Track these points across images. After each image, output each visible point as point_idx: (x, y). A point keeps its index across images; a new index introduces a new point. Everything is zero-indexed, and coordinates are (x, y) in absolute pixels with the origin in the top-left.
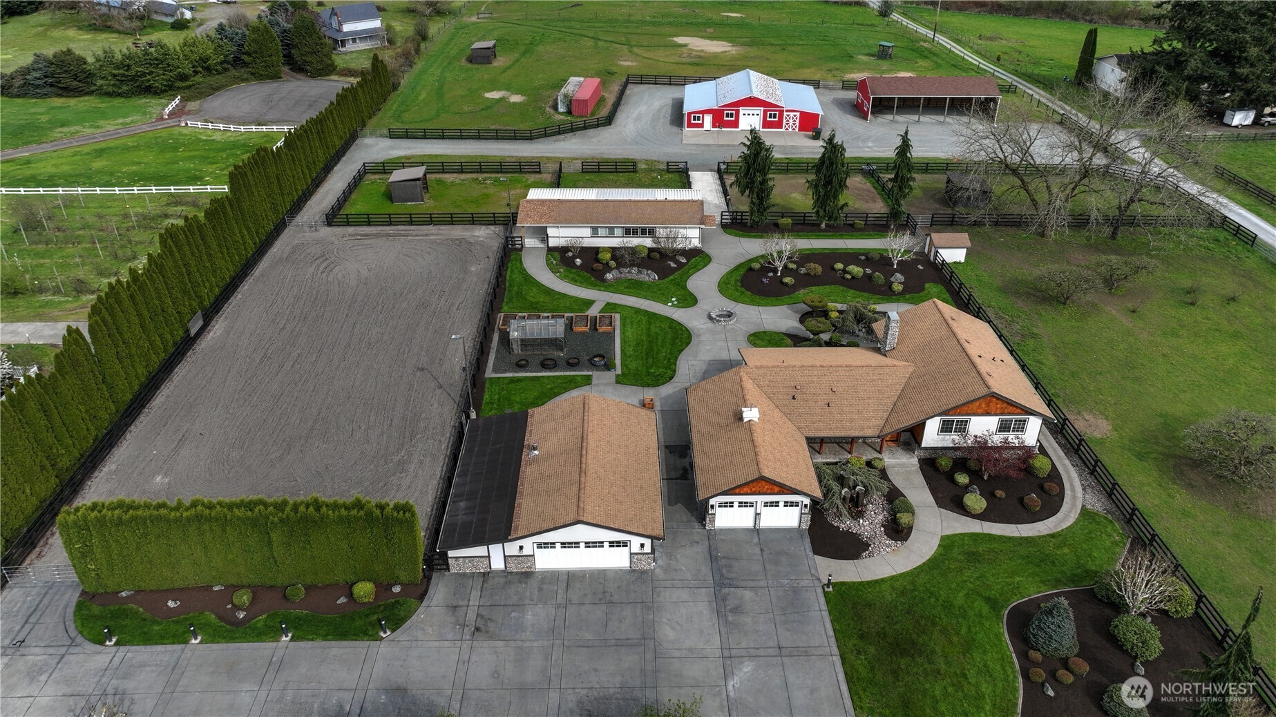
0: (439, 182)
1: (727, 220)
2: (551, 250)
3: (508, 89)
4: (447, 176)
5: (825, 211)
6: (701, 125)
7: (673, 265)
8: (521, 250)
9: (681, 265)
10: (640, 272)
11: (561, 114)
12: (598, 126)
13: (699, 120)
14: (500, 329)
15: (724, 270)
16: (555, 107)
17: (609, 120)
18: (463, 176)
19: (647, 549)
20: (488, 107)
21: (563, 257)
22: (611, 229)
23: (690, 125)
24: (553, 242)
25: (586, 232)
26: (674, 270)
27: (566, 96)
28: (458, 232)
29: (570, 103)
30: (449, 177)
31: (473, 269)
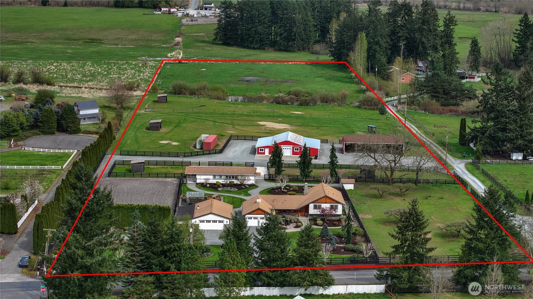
0: (148, 167)
1: (267, 177)
2: (197, 184)
3: (170, 140)
4: (151, 166)
5: (304, 173)
6: (264, 153)
7: (243, 187)
8: (186, 183)
9: (246, 188)
10: (231, 188)
11: (198, 149)
12: (215, 153)
13: (263, 151)
14: (181, 198)
15: (263, 189)
16: (195, 147)
17: (221, 151)
18: (157, 166)
19: (228, 223)
20: (162, 146)
21: (203, 186)
22: (221, 176)
23: (259, 153)
24: (198, 181)
25: (211, 177)
26: (244, 188)
27: (200, 141)
28: (160, 179)
29: (202, 144)
30: (152, 167)
31: (169, 187)
